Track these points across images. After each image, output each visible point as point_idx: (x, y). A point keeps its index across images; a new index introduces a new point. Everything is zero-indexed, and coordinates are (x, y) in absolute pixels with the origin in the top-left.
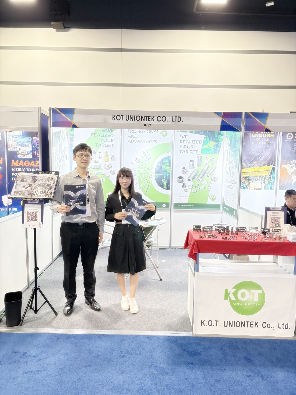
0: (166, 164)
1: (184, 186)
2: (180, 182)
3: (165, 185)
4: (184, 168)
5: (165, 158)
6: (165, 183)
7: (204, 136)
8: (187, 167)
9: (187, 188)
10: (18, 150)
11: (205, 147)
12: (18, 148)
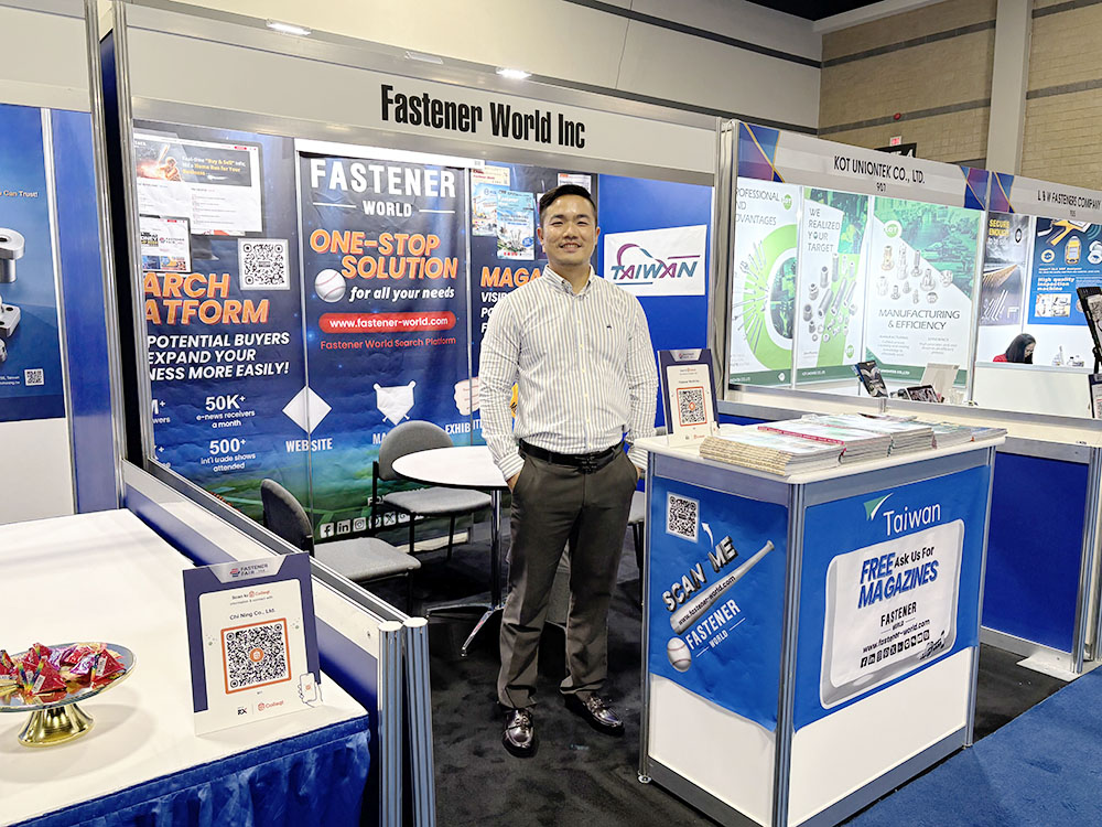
0: (787, 277)
1: (812, 329)
2: (806, 320)
3: (785, 327)
4: (813, 286)
5: (787, 262)
6: (785, 322)
7: (843, 213)
8: (818, 285)
9: (816, 332)
10: (499, 234)
11: (844, 237)
12: (499, 228)
